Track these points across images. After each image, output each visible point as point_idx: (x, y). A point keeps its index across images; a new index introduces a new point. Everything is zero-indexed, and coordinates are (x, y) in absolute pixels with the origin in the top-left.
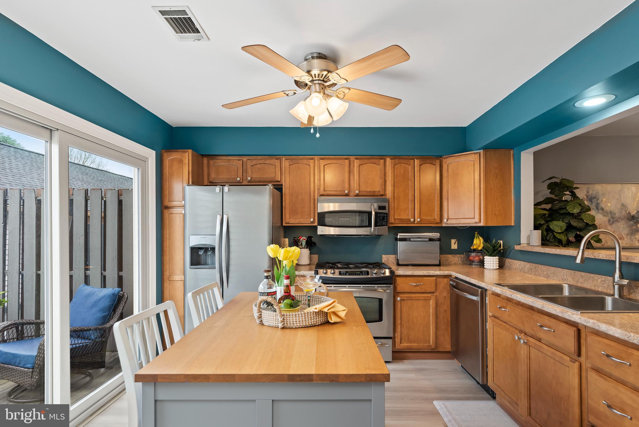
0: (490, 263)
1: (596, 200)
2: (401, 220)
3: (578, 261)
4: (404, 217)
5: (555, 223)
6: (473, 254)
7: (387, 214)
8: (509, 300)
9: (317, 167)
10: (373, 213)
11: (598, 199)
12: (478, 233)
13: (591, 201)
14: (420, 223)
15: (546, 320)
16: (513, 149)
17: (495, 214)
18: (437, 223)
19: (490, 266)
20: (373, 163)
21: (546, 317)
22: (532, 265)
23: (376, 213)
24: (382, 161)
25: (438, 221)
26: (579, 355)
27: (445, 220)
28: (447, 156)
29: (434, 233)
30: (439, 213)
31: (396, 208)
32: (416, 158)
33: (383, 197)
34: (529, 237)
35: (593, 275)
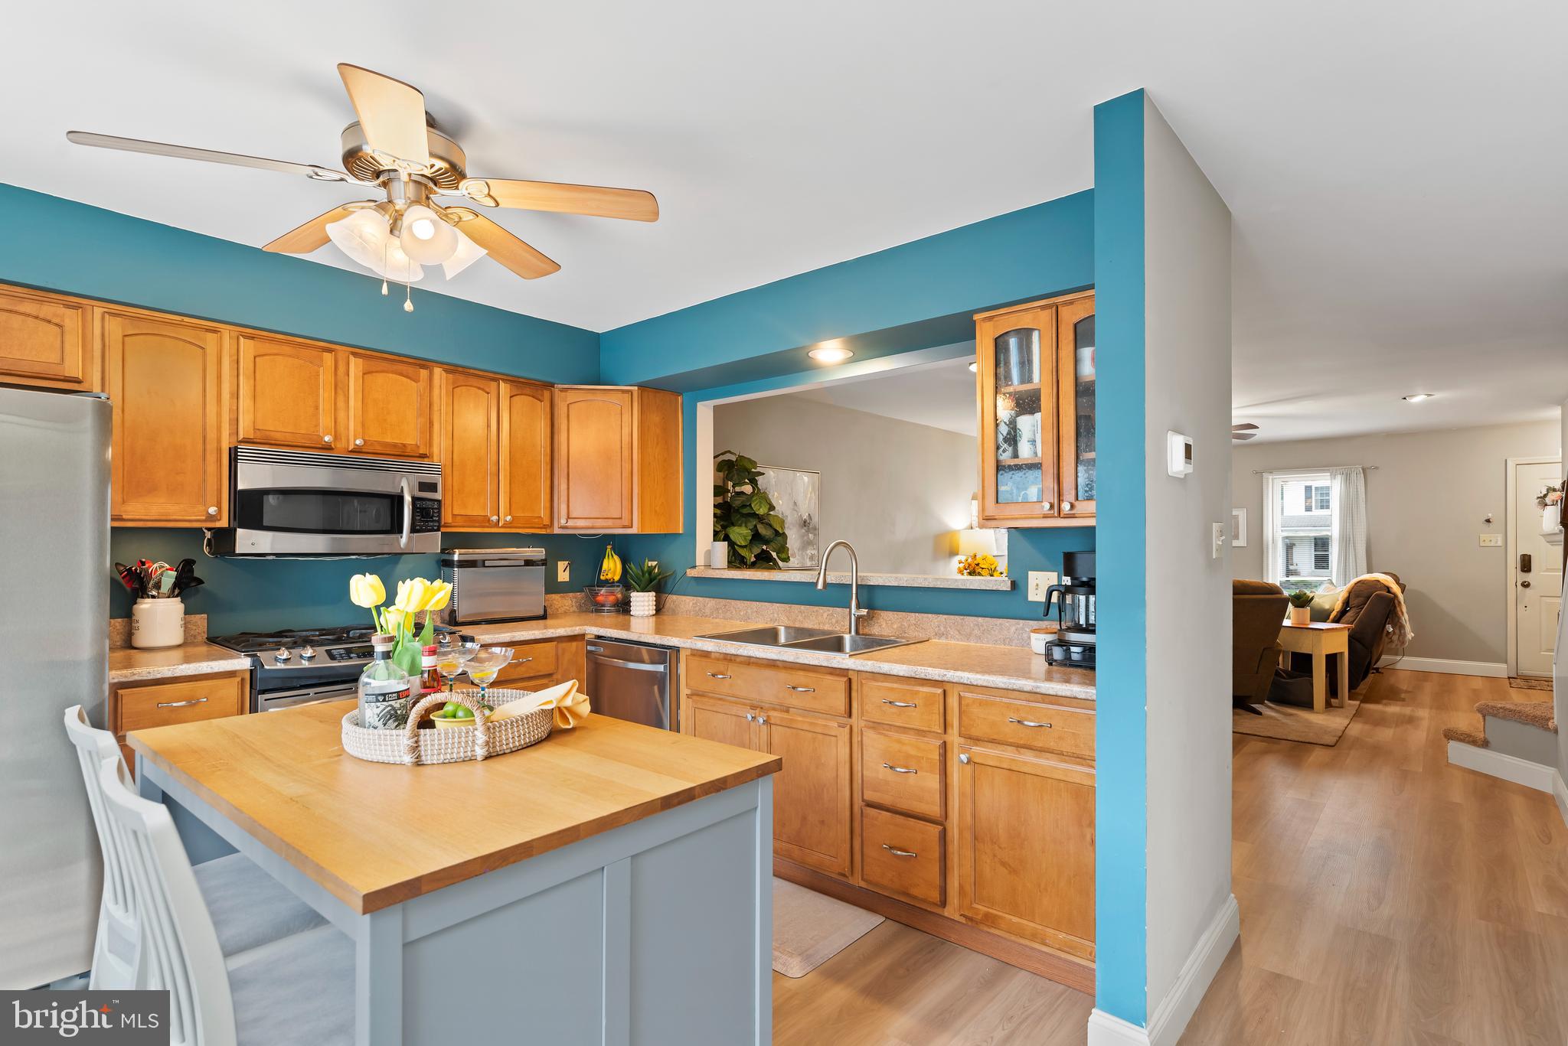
0: (642, 604)
2: (471, 520)
3: (820, 586)
4: (476, 511)
5: (736, 529)
6: (603, 591)
7: (439, 502)
8: (729, 659)
9: (230, 356)
10: (408, 499)
12: (613, 549)
14: (509, 525)
15: (800, 677)
16: (682, 394)
17: (656, 511)
18: (545, 527)
19: (644, 610)
20: (401, 374)
21: (801, 673)
22: (719, 603)
23: (415, 499)
24: (424, 373)
25: (547, 521)
26: (850, 716)
27: (563, 522)
28: (566, 386)
29: (533, 547)
30: (548, 505)
31: (455, 488)
32: (503, 380)
33: (425, 459)
34: (709, 554)
35: (816, 608)
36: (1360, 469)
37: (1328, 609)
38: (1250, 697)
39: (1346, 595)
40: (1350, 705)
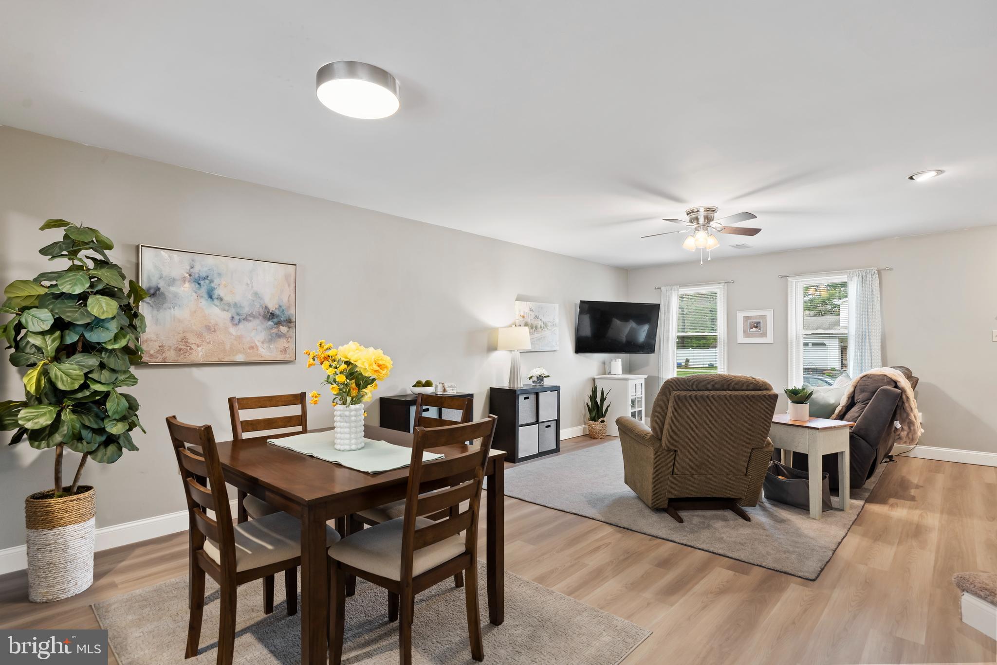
1: (207, 281)
11: (211, 281)
13: (199, 284)
36: (876, 271)
37: (833, 404)
38: (740, 499)
39: (851, 389)
40: (852, 507)
